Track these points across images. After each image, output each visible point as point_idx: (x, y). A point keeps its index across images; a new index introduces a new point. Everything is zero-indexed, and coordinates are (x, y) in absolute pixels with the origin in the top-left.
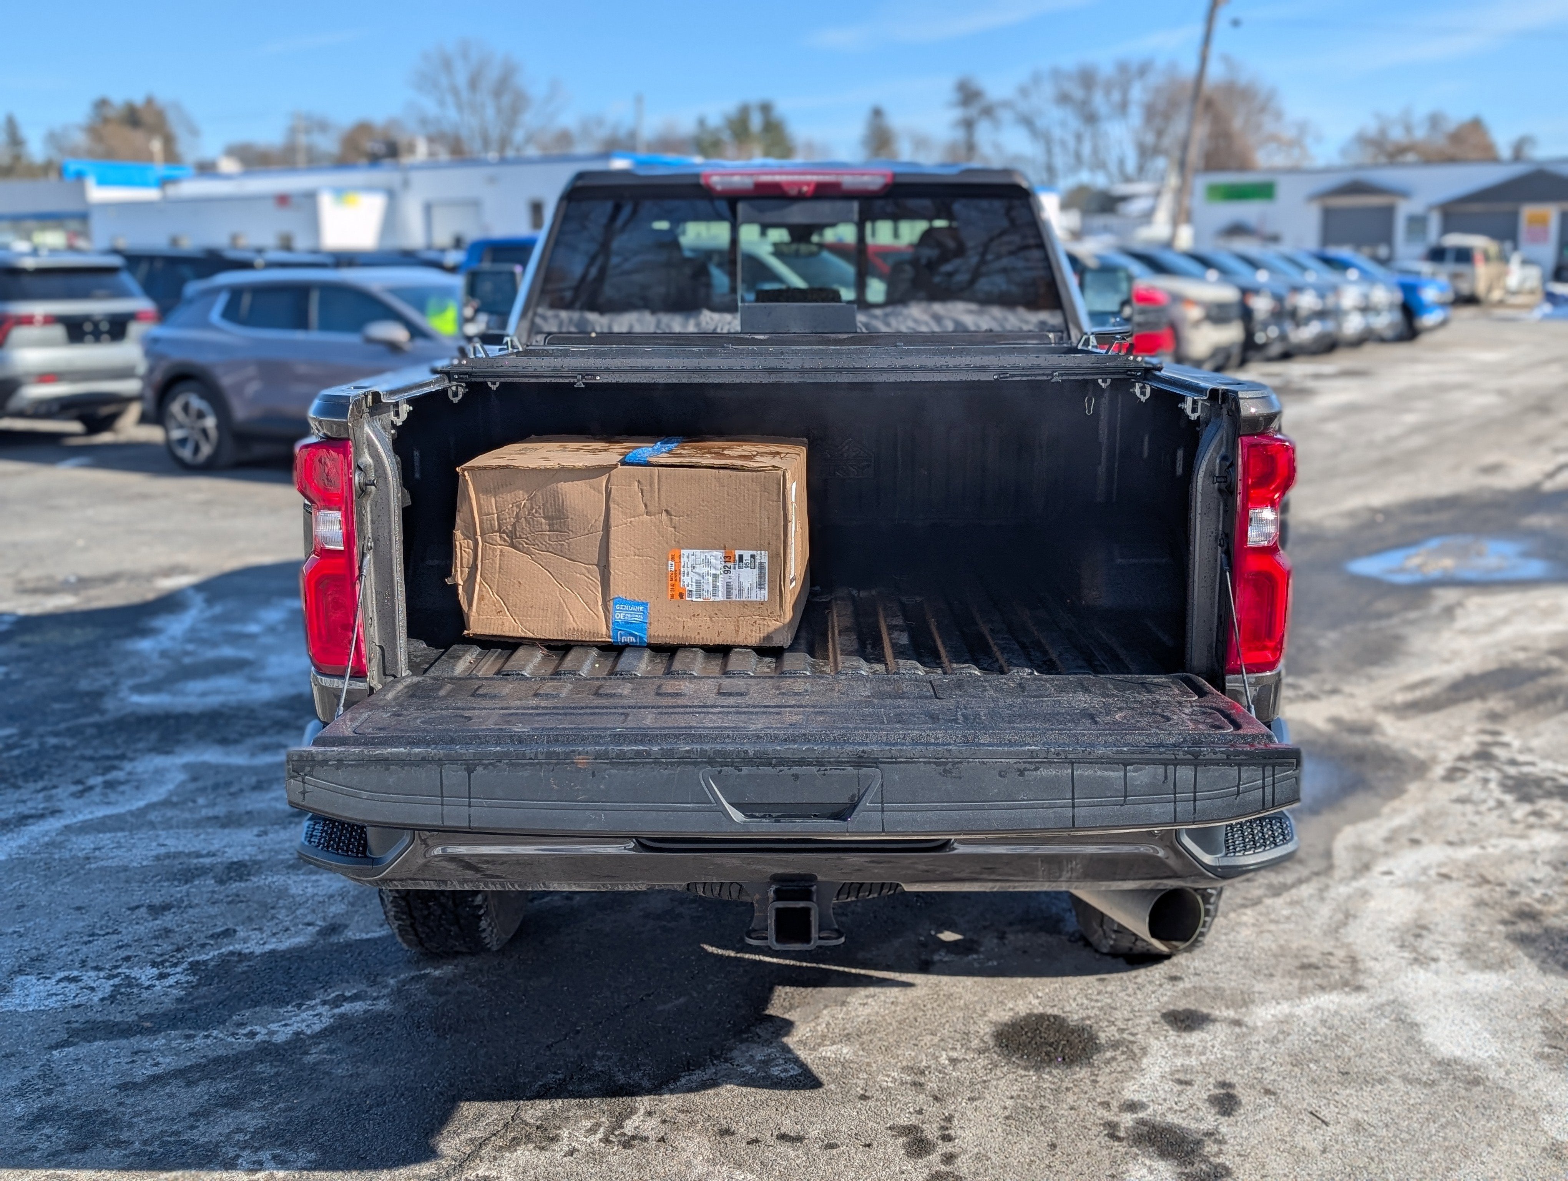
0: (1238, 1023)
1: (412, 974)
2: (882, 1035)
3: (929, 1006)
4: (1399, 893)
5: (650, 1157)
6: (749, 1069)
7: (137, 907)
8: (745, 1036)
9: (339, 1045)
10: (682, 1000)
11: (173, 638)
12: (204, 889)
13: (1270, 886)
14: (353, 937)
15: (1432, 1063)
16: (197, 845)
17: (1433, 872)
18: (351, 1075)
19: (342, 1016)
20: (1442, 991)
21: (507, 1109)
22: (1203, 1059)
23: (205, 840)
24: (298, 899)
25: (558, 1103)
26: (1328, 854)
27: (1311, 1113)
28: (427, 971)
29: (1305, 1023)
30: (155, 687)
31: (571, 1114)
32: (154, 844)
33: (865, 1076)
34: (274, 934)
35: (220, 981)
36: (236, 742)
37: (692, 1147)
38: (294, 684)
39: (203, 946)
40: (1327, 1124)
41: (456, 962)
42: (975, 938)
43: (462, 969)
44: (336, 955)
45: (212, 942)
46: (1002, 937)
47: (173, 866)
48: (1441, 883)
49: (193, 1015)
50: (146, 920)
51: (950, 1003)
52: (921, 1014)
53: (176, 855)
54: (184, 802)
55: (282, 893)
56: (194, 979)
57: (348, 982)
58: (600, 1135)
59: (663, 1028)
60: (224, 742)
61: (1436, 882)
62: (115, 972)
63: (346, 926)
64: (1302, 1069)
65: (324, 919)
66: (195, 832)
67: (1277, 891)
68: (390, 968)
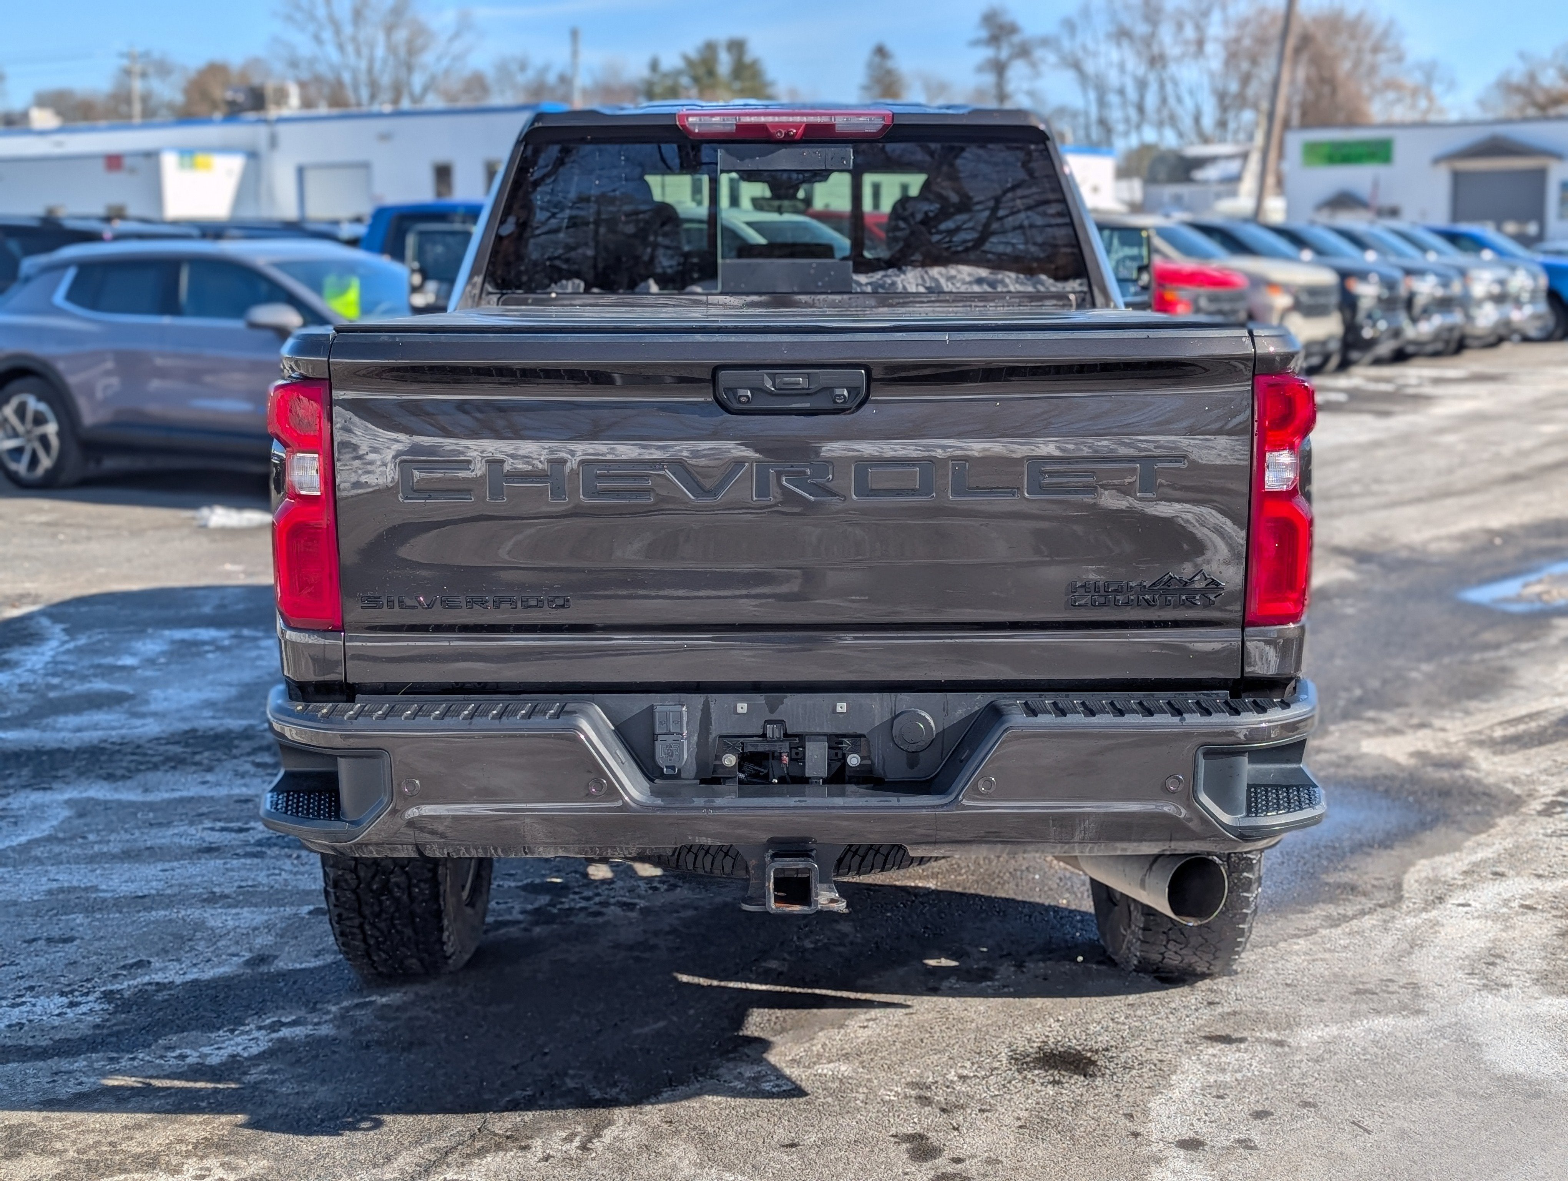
0: (1280, 1043)
1: (356, 1001)
2: (885, 1054)
3: (937, 1028)
4: (1476, 924)
5: (632, 1161)
6: (738, 1085)
7: (34, 940)
8: (732, 1055)
9: (282, 1066)
10: (661, 1024)
11: (32, 671)
12: (109, 923)
13: (1329, 917)
14: (285, 967)
15: (1491, 1079)
16: (92, 880)
17: (1515, 904)
18: (298, 1093)
19: (281, 1040)
20: (1510, 1014)
21: (475, 1120)
22: (1239, 1076)
23: (102, 875)
24: (217, 931)
25: (529, 1116)
26: (1398, 886)
27: (1353, 1123)
28: (373, 998)
29: (1354, 1044)
30: (20, 722)
31: (543, 1125)
32: (44, 879)
33: (865, 1090)
34: (195, 965)
35: (140, 1009)
36: (123, 777)
37: (678, 1152)
38: (184, 719)
39: (115, 976)
40: (1369, 1132)
41: (404, 990)
42: (990, 966)
43: (411, 996)
44: (267, 984)
45: (125, 973)
46: (1020, 966)
47: (69, 901)
48: (1523, 914)
49: (114, 1039)
50: (46, 952)
51: (960, 1026)
52: (927, 1035)
53: (71, 890)
54: (72, 838)
55: (199, 925)
56: (111, 1008)
57: (284, 1008)
58: (577, 1143)
59: (641, 1049)
60: (110, 777)
61: (1517, 914)
62: (19, 1000)
63: (276, 957)
64: (1347, 1085)
65: (251, 950)
66: (89, 868)
67: (1334, 922)
68: (330, 996)
